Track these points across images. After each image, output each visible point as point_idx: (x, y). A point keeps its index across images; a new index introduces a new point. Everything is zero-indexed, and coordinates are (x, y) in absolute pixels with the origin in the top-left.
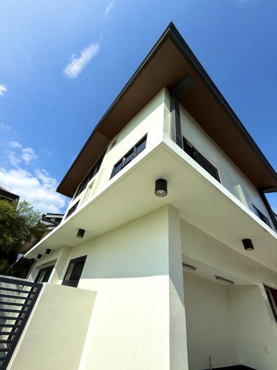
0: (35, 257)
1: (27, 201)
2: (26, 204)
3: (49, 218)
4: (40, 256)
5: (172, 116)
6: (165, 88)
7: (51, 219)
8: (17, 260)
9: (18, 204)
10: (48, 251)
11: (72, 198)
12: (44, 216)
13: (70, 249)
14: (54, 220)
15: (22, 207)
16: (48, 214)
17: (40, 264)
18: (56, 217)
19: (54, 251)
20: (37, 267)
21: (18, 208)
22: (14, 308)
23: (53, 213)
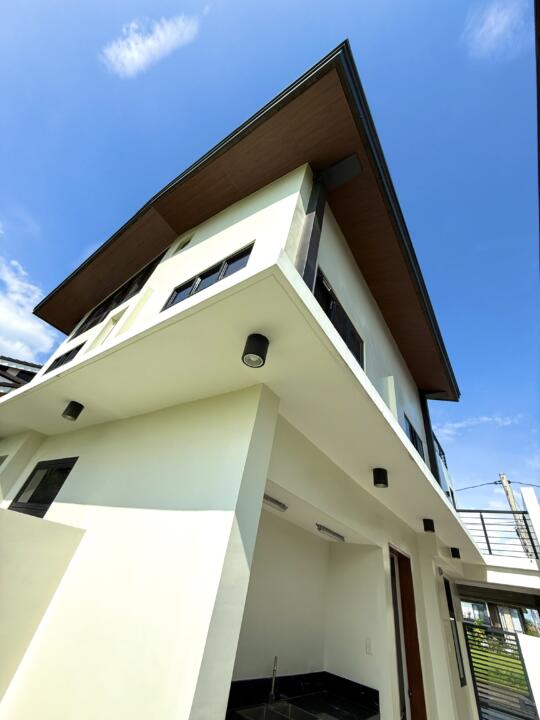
3: (4, 368)
5: (308, 224)
6: (306, 165)
7: (8, 371)
11: (68, 334)
13: (41, 439)
14: (14, 374)
18: (22, 368)
19: (2, 438)
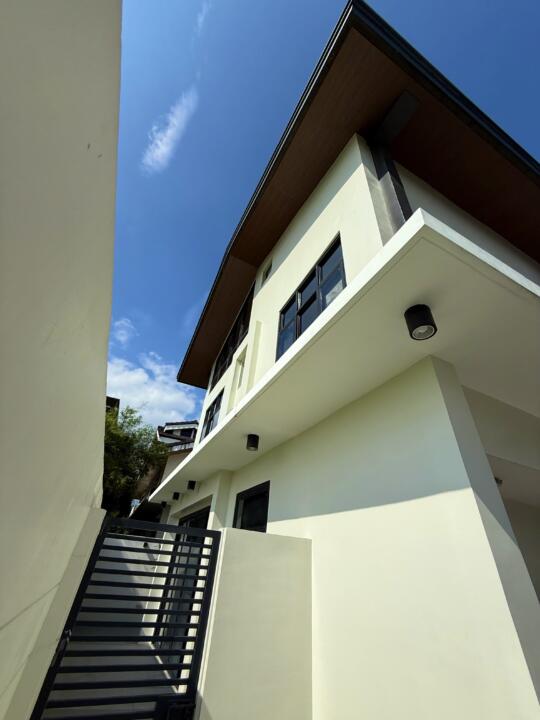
0: (168, 498)
1: (131, 407)
2: (132, 412)
3: (171, 432)
4: (176, 496)
5: (386, 187)
6: (355, 135)
7: (175, 433)
8: (132, 512)
9: (120, 415)
10: (192, 485)
11: (206, 388)
12: (160, 429)
13: (230, 475)
14: (178, 434)
15: (126, 417)
16: (167, 424)
17: (177, 509)
18: (182, 427)
19: (200, 483)
20: (175, 516)
21: (120, 421)
22: (153, 581)
23: (174, 421)
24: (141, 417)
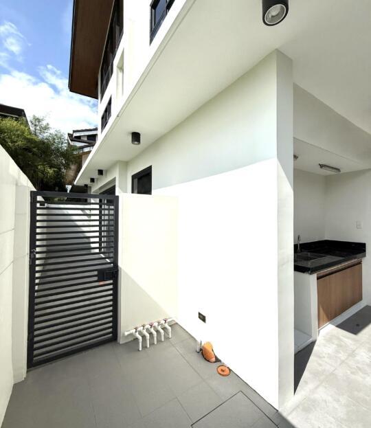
0: (88, 182)
2: (39, 120)
3: (79, 137)
4: (92, 180)
7: (82, 138)
10: (101, 172)
11: (97, 97)
12: (70, 135)
13: (126, 164)
14: (86, 139)
15: (36, 125)
16: (74, 131)
17: (95, 188)
19: (107, 171)
24: (48, 124)
